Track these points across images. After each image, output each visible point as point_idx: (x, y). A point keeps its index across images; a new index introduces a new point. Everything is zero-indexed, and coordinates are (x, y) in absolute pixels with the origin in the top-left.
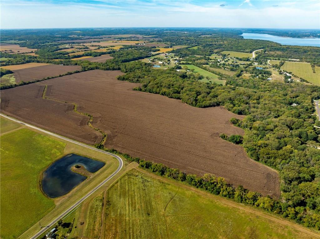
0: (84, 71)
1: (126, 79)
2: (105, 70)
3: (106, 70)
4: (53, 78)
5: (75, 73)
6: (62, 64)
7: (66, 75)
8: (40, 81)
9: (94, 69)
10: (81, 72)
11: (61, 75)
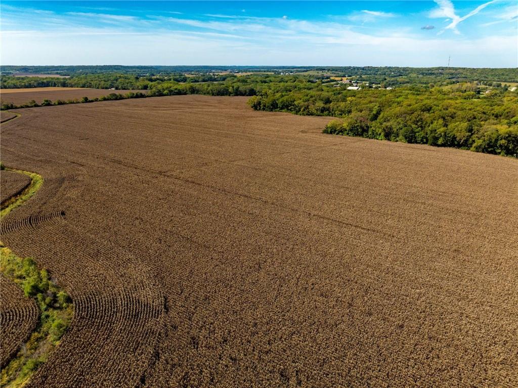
0: (157, 96)
1: (282, 108)
2: (213, 95)
3: (218, 95)
4: (60, 103)
5: (132, 97)
6: (113, 88)
7: (105, 99)
8: (16, 108)
9: (185, 94)
10: (148, 96)
11: (90, 99)
